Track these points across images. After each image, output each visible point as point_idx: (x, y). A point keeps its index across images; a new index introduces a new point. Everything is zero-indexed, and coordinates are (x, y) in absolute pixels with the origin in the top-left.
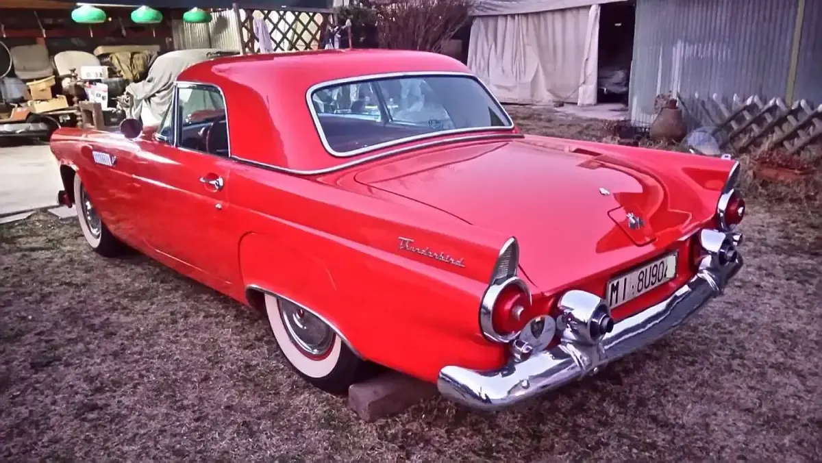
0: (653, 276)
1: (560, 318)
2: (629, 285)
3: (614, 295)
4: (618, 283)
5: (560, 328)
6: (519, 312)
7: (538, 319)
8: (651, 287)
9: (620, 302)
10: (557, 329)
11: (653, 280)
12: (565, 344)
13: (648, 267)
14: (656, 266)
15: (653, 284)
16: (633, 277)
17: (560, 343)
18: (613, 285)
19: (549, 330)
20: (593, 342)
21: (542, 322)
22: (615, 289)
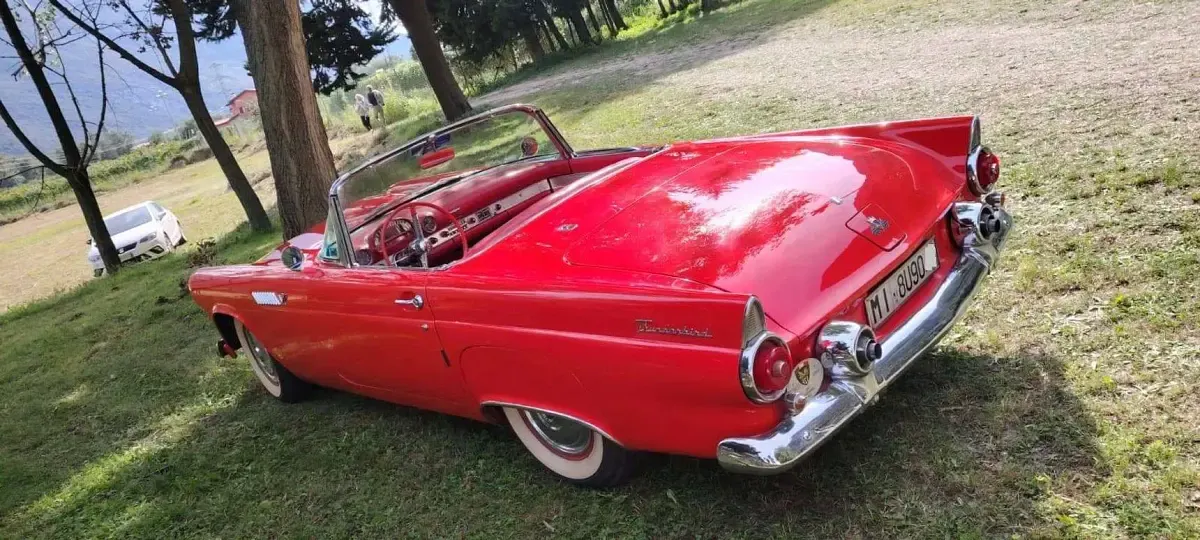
0: (914, 275)
1: (824, 355)
2: (890, 294)
3: (876, 311)
4: (877, 297)
5: (827, 367)
6: (781, 367)
7: (801, 365)
8: (915, 287)
9: (886, 315)
10: (825, 369)
11: (914, 278)
12: (838, 381)
13: (905, 267)
14: (914, 263)
15: (916, 283)
16: (892, 285)
17: (832, 381)
18: (872, 301)
19: (816, 372)
20: (865, 371)
21: (807, 366)
22: (875, 304)
